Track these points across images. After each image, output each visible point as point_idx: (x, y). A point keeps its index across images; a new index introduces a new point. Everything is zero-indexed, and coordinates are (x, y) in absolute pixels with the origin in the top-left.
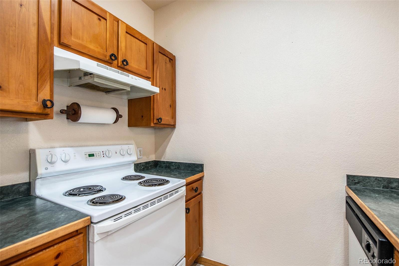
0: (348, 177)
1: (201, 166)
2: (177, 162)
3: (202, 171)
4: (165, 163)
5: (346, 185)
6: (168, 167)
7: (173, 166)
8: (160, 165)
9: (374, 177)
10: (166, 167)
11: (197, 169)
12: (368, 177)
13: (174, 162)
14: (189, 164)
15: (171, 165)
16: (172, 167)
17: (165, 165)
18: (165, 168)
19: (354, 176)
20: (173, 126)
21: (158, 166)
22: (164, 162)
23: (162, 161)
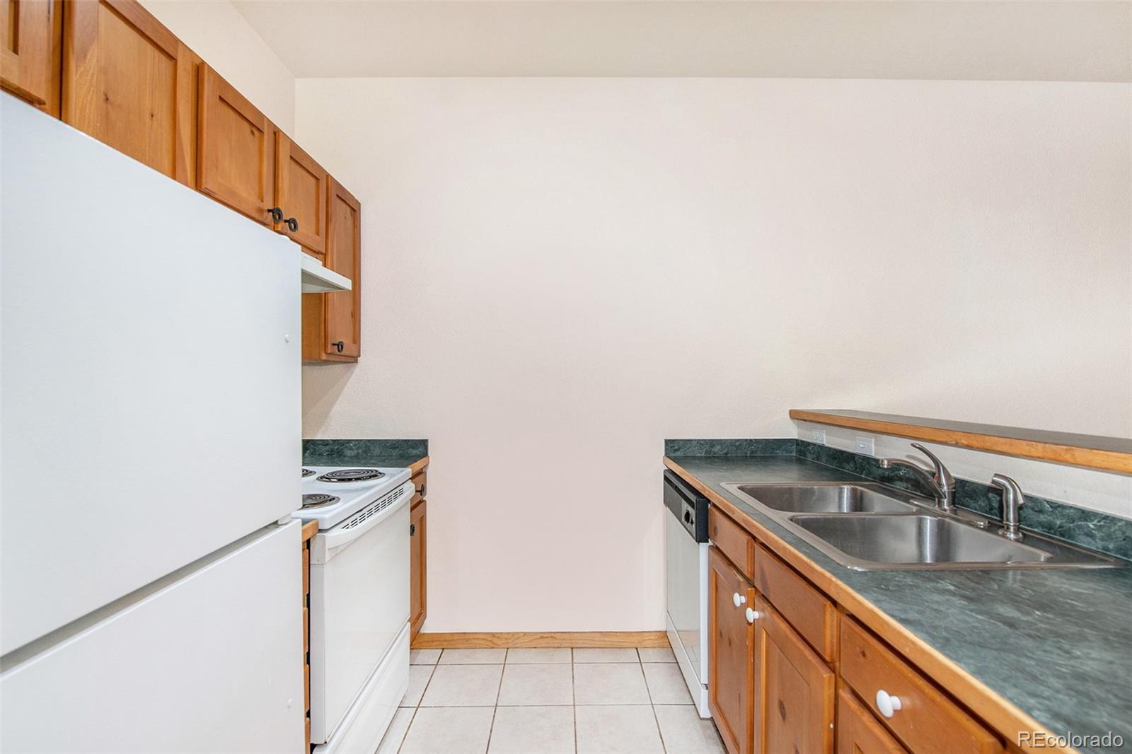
0: (667, 442)
1: (424, 443)
2: (361, 440)
3: (425, 454)
4: (327, 445)
5: (664, 454)
6: (338, 453)
7: (351, 449)
8: (315, 449)
9: (695, 440)
10: (331, 453)
11: (414, 452)
12: (689, 440)
13: (353, 440)
14: (394, 442)
15: (347, 447)
16: (348, 453)
17: (328, 448)
18: (328, 455)
19: (674, 440)
20: (353, 359)
21: (308, 451)
22: (325, 443)
23: (318, 440)
